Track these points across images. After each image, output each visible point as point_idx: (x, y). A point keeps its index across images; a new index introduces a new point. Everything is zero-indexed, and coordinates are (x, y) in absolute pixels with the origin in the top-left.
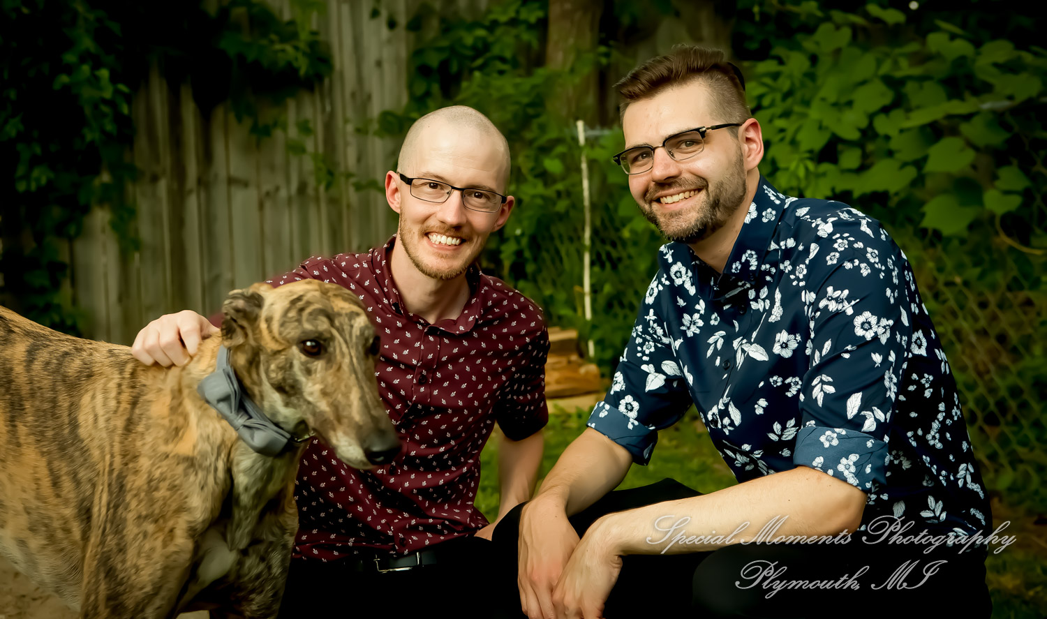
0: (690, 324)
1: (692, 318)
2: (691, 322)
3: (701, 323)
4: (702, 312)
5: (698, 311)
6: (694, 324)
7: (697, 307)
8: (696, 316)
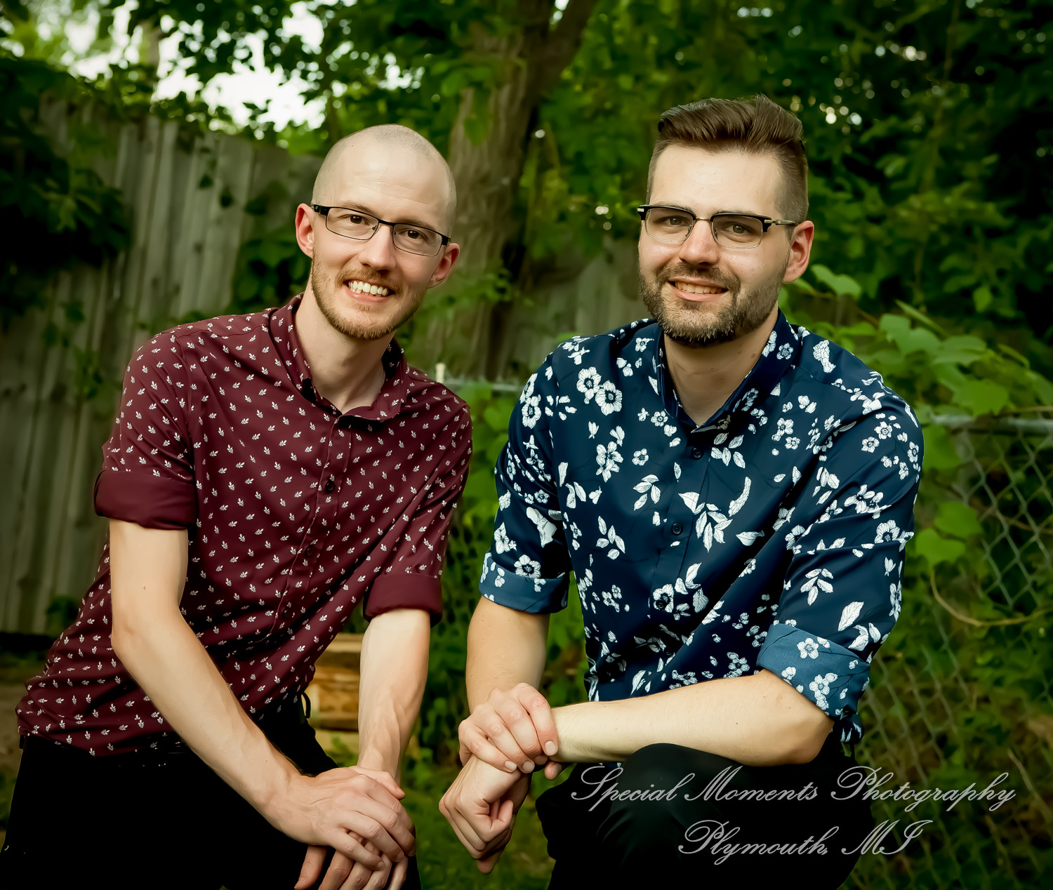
0: (606, 459)
1: (607, 449)
2: (606, 454)
3: (619, 458)
4: (620, 443)
5: (615, 440)
6: (611, 458)
7: (613, 433)
8: (612, 446)
